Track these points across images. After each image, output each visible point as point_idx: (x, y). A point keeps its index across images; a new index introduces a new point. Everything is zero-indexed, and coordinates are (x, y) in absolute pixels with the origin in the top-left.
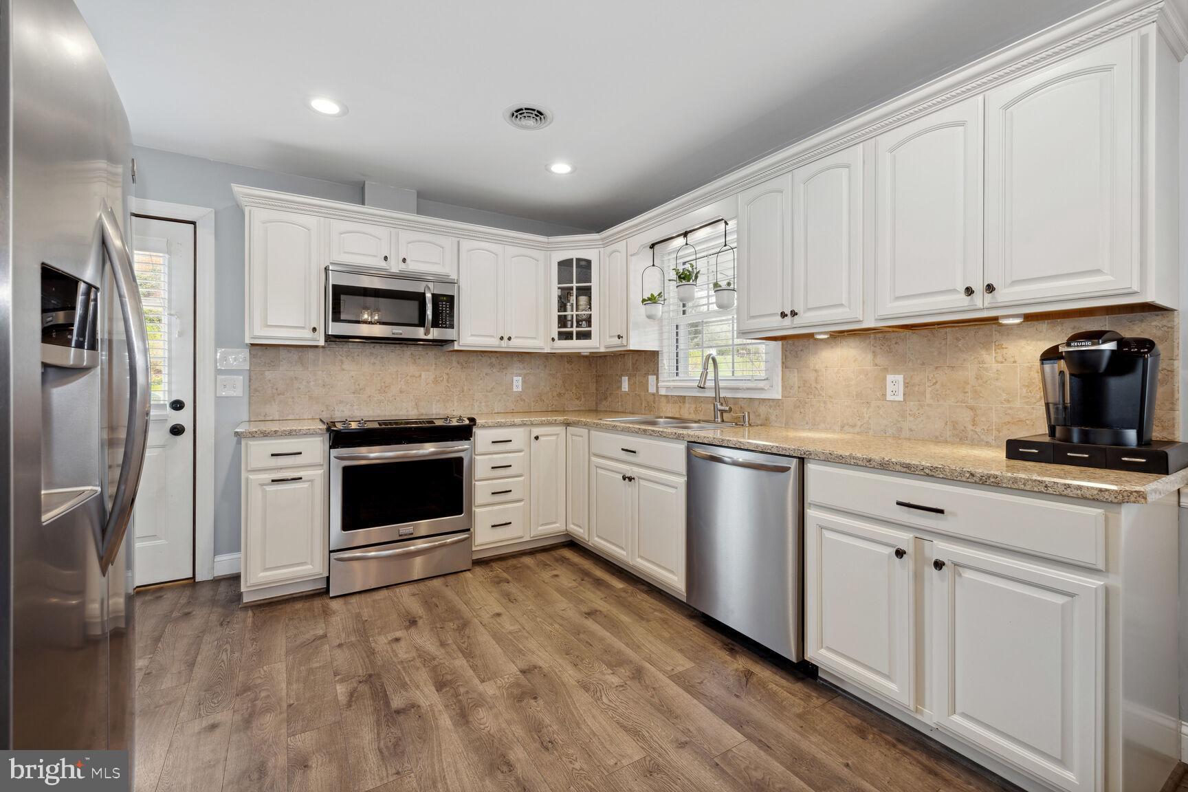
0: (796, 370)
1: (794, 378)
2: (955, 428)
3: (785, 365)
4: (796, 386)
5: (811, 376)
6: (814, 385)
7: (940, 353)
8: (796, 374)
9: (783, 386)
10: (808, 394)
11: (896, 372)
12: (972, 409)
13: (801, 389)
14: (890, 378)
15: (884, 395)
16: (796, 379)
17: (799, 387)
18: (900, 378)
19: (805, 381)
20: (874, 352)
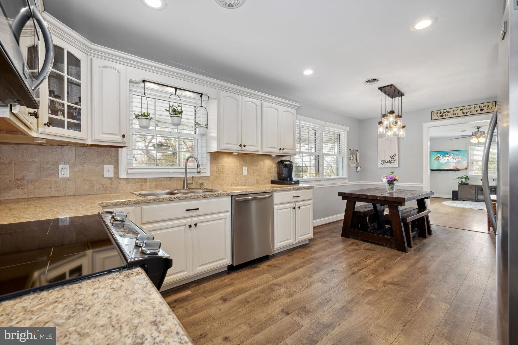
0: (215, 165)
1: (214, 168)
2: (257, 181)
3: (211, 163)
4: (215, 171)
5: (221, 167)
6: (222, 170)
7: (254, 162)
8: (215, 166)
9: (211, 171)
10: (220, 174)
11: (245, 166)
12: (259, 176)
13: (217, 172)
14: (244, 168)
15: (242, 173)
16: (215, 168)
17: (216, 171)
18: (246, 168)
19: (219, 169)
20: (240, 160)
